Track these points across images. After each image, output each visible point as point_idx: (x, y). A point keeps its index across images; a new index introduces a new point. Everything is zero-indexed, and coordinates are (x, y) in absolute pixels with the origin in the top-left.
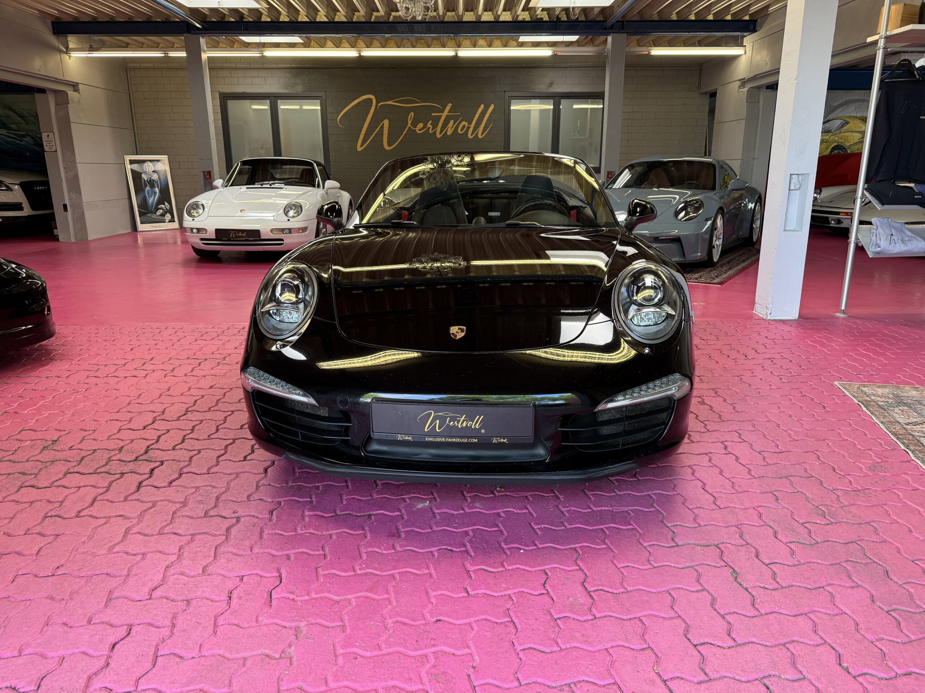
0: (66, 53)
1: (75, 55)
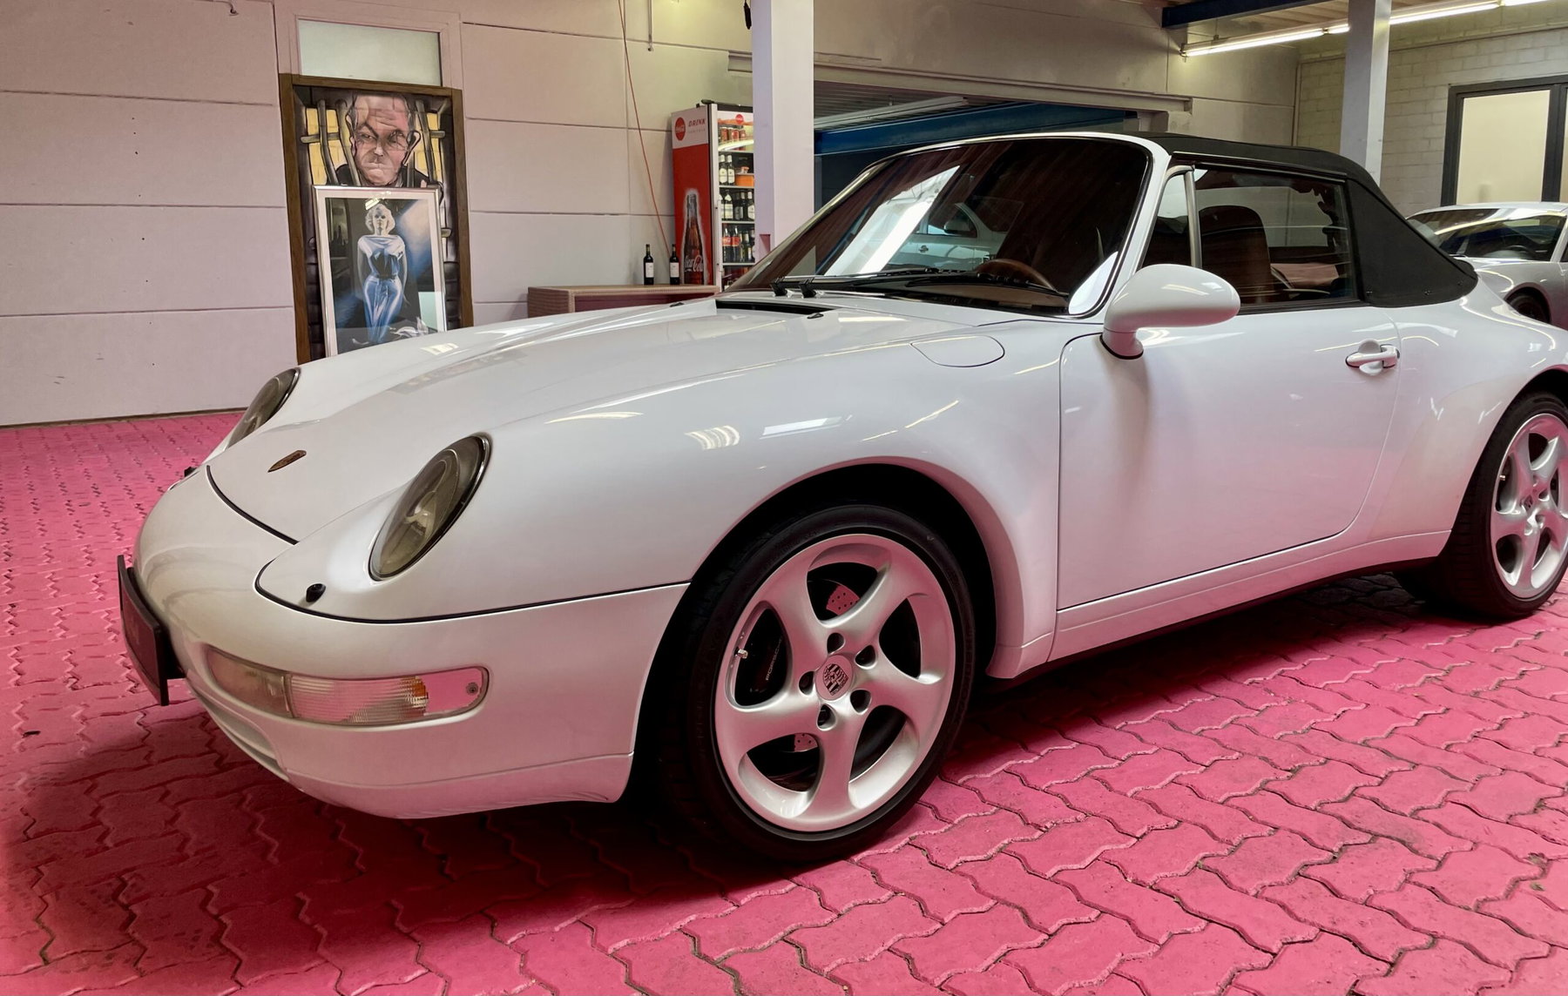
0: (1181, 53)
1: (1192, 53)
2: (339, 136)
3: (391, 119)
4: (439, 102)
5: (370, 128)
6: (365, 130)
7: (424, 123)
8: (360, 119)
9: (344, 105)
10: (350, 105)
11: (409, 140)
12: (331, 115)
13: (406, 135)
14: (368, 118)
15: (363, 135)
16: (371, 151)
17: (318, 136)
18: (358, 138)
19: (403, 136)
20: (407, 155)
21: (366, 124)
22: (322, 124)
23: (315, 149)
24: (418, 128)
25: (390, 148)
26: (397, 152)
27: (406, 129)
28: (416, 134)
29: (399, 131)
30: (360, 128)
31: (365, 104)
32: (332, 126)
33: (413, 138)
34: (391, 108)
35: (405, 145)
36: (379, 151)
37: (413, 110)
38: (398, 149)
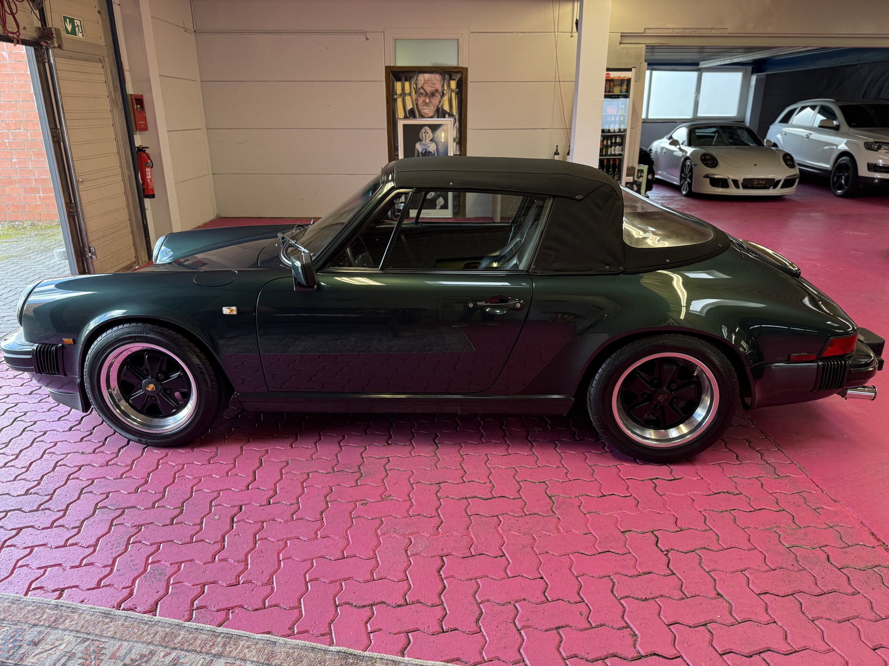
2: (410, 94)
3: (434, 85)
4: (457, 75)
5: (424, 90)
6: (422, 91)
7: (449, 85)
8: (420, 86)
9: (412, 79)
10: (415, 79)
11: (441, 94)
12: (407, 84)
13: (440, 92)
14: (423, 85)
15: (421, 94)
16: (424, 101)
17: (401, 95)
18: (419, 95)
19: (439, 93)
20: (440, 102)
21: (422, 88)
22: (403, 89)
23: (399, 102)
24: (446, 88)
25: (432, 99)
26: (435, 101)
27: (440, 89)
28: (445, 92)
29: (437, 90)
30: (420, 90)
31: (422, 78)
32: (407, 90)
33: (443, 93)
34: (434, 79)
35: (440, 97)
36: (427, 101)
37: (444, 79)
38: (436, 100)
